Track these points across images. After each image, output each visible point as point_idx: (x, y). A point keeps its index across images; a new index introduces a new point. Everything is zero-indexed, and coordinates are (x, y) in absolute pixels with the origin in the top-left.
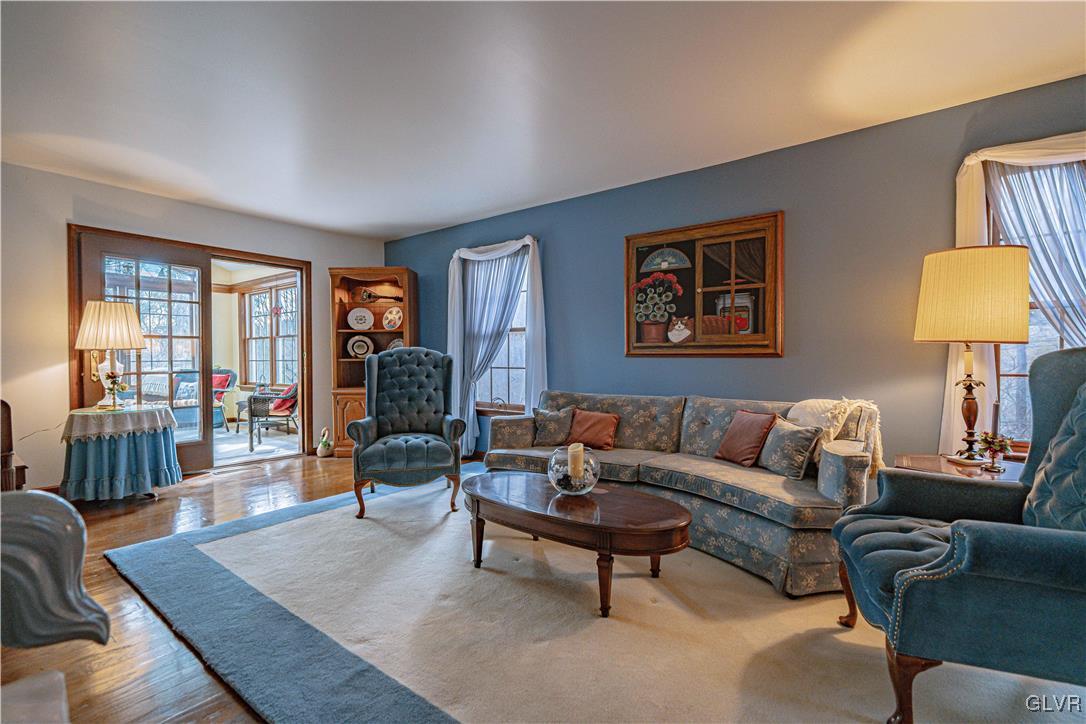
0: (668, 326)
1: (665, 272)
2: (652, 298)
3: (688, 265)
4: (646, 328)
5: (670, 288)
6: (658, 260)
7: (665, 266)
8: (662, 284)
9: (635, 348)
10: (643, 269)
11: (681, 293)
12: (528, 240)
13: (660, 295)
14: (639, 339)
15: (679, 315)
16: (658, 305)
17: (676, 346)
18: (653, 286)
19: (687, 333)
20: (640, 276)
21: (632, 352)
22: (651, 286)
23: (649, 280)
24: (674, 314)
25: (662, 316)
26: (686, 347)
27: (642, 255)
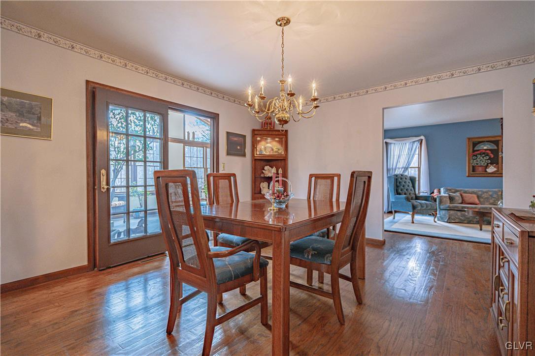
0: (487, 167)
1: (486, 150)
2: (479, 158)
3: (496, 148)
4: (476, 168)
5: (488, 155)
6: (482, 146)
7: (485, 148)
8: (484, 153)
9: (471, 174)
10: (475, 149)
11: (492, 156)
12: (422, 137)
13: (483, 157)
14: (473, 171)
15: (492, 164)
16: (482, 161)
17: (490, 173)
18: (480, 154)
19: (495, 169)
20: (474, 151)
21: (470, 175)
22: (479, 154)
23: (478, 152)
24: (490, 163)
25: (484, 164)
26: (495, 174)
27: (475, 145)
